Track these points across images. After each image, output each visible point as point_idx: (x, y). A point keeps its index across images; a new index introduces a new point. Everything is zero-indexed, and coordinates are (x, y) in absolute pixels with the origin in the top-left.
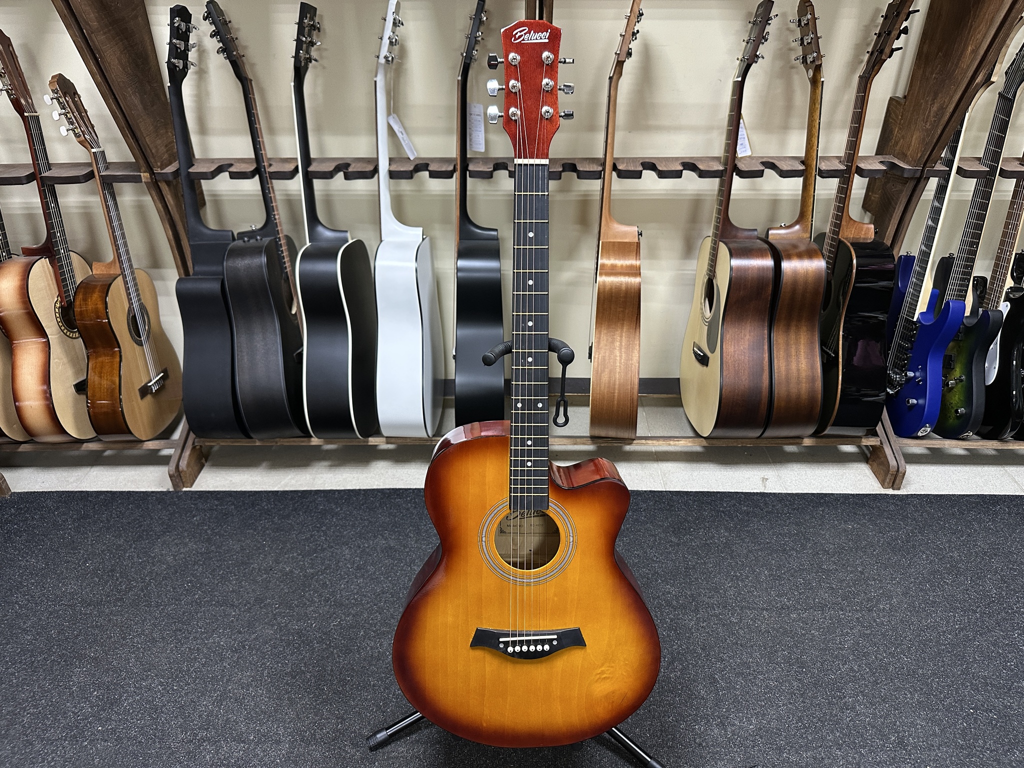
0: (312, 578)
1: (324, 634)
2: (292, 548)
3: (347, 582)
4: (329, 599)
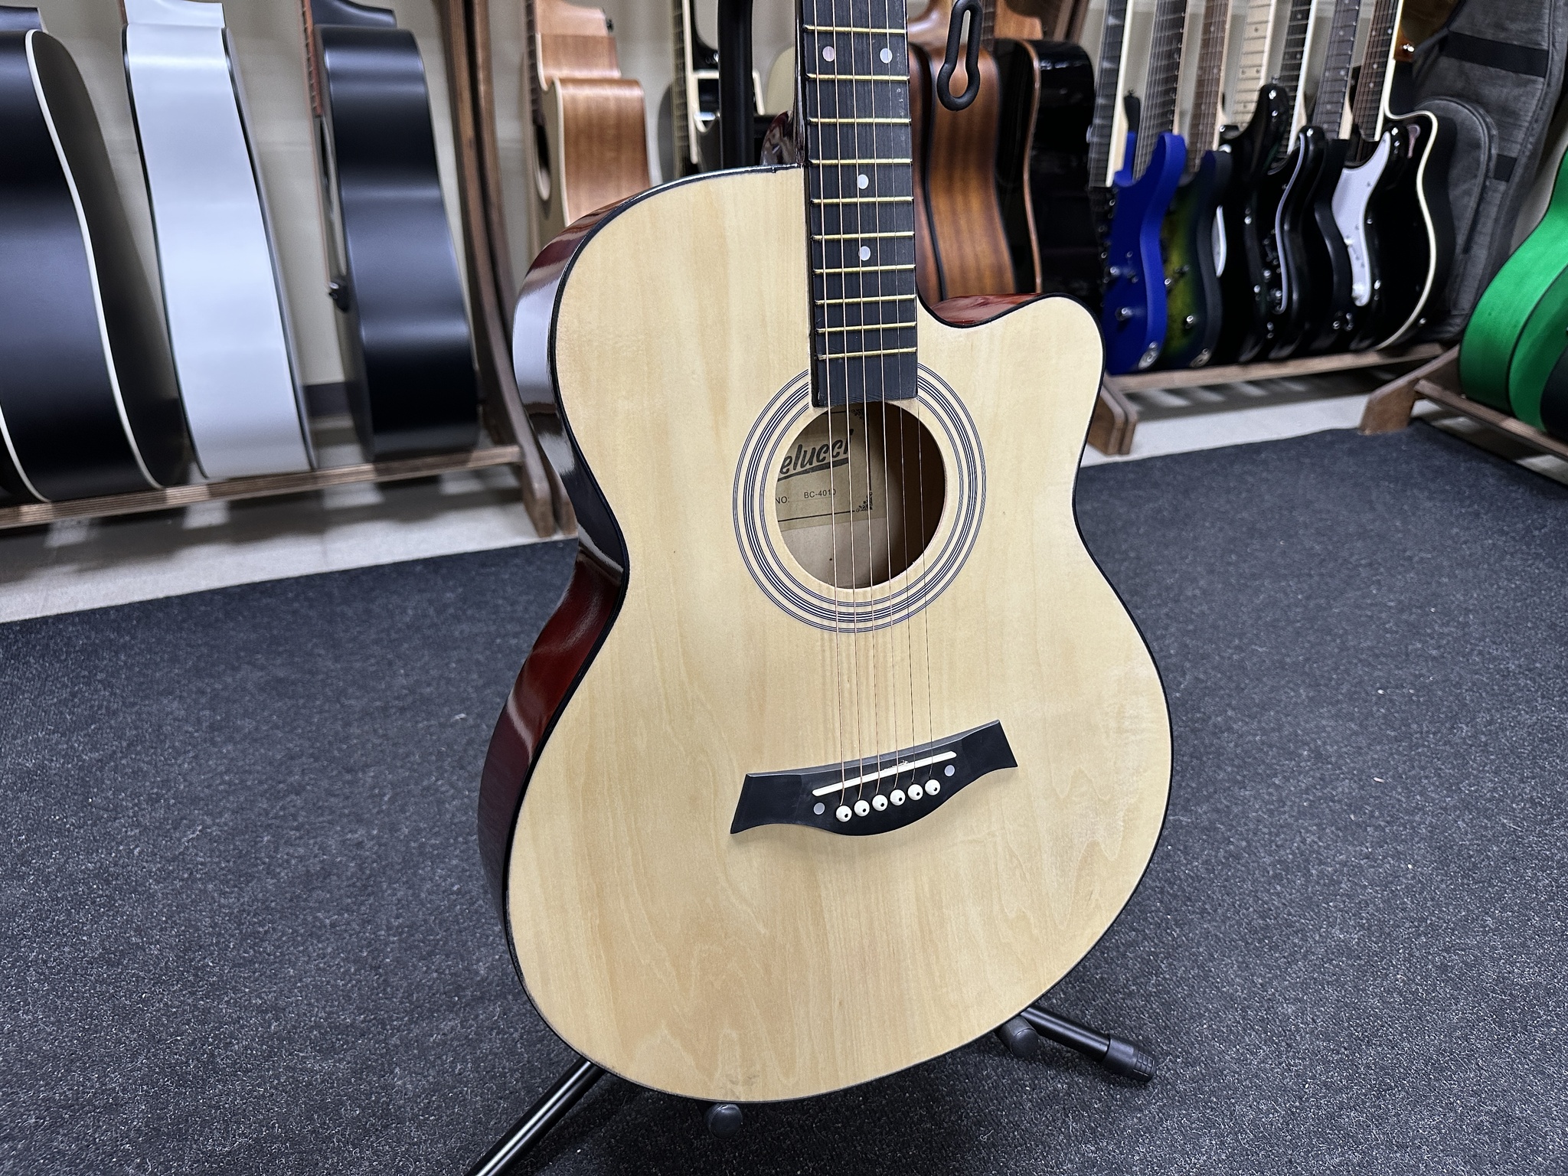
0: (101, 770)
1: (169, 861)
2: (27, 726)
3: (196, 757)
4: (159, 797)
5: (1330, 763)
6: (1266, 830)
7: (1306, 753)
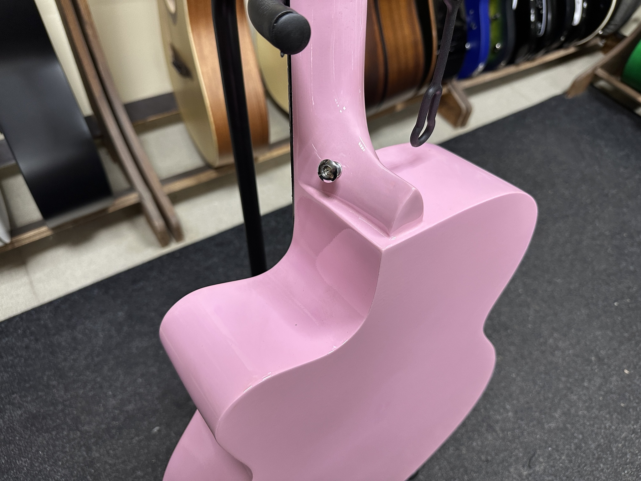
5: (605, 364)
6: (588, 423)
7: (593, 358)
